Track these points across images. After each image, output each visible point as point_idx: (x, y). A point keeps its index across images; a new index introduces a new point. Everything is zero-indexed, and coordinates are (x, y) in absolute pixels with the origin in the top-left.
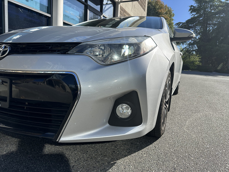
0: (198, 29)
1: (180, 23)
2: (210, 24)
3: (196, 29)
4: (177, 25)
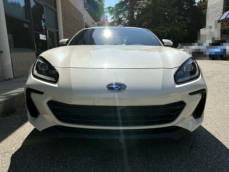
0: (126, 14)
1: (111, 7)
2: (136, 9)
3: (125, 14)
4: (108, 9)
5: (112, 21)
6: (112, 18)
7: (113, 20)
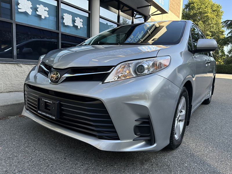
1: (228, 21)
4: (224, 23)
5: (228, 36)
6: (229, 33)
7: (230, 35)
